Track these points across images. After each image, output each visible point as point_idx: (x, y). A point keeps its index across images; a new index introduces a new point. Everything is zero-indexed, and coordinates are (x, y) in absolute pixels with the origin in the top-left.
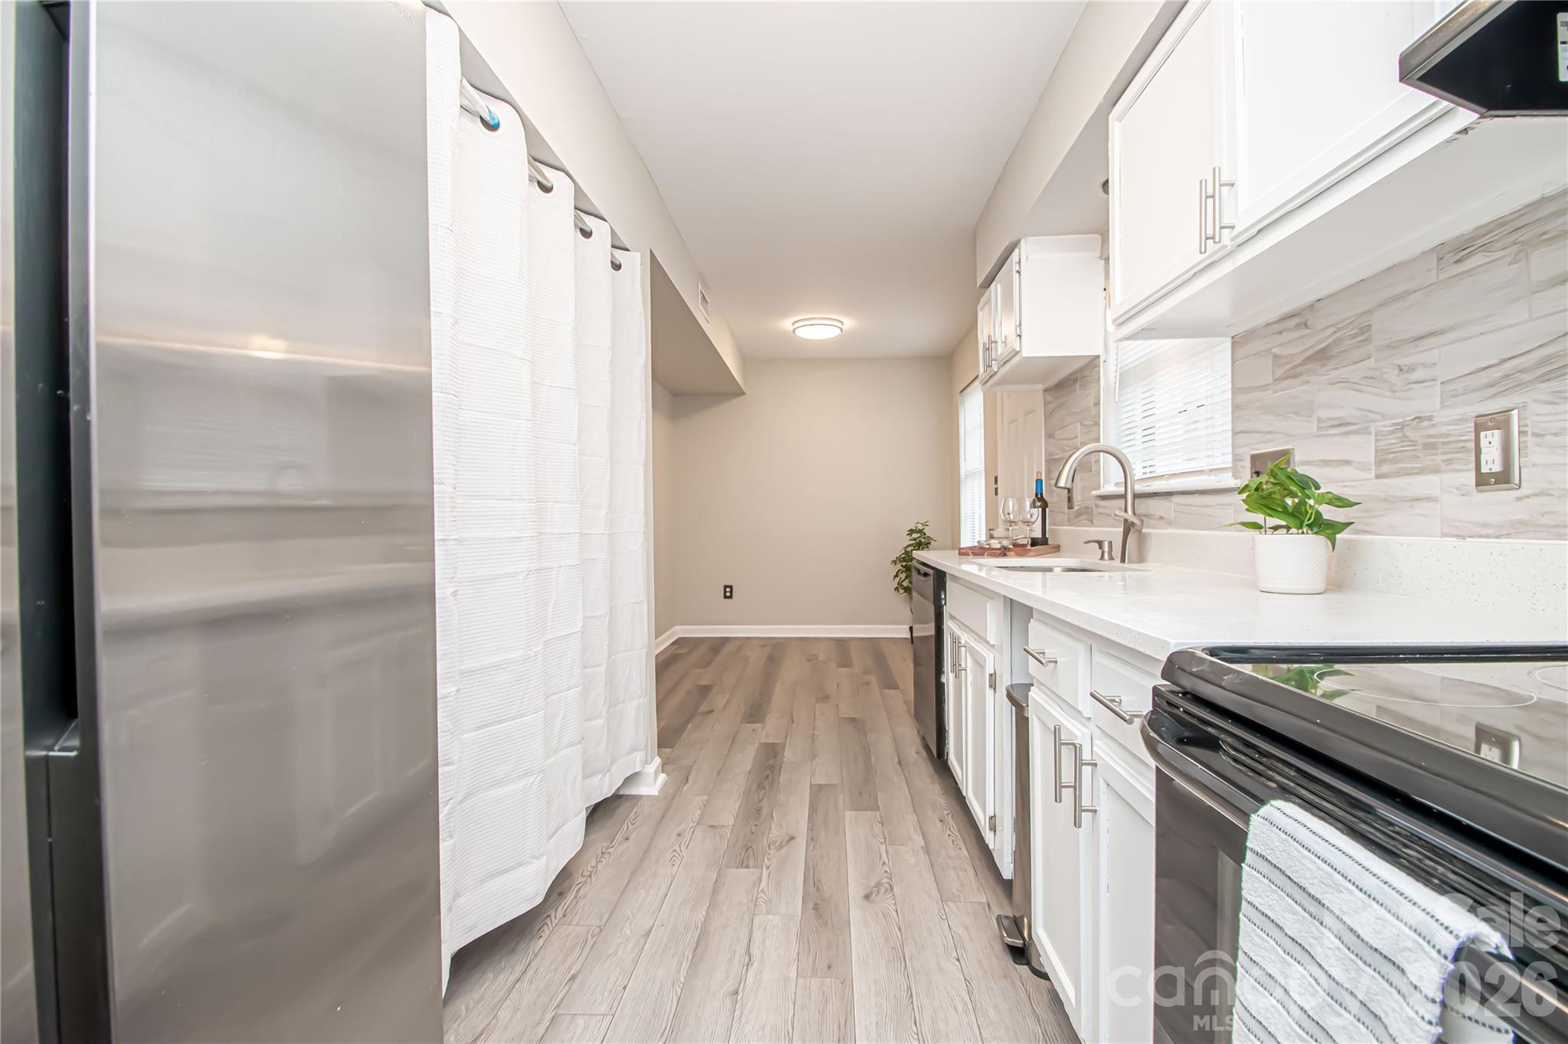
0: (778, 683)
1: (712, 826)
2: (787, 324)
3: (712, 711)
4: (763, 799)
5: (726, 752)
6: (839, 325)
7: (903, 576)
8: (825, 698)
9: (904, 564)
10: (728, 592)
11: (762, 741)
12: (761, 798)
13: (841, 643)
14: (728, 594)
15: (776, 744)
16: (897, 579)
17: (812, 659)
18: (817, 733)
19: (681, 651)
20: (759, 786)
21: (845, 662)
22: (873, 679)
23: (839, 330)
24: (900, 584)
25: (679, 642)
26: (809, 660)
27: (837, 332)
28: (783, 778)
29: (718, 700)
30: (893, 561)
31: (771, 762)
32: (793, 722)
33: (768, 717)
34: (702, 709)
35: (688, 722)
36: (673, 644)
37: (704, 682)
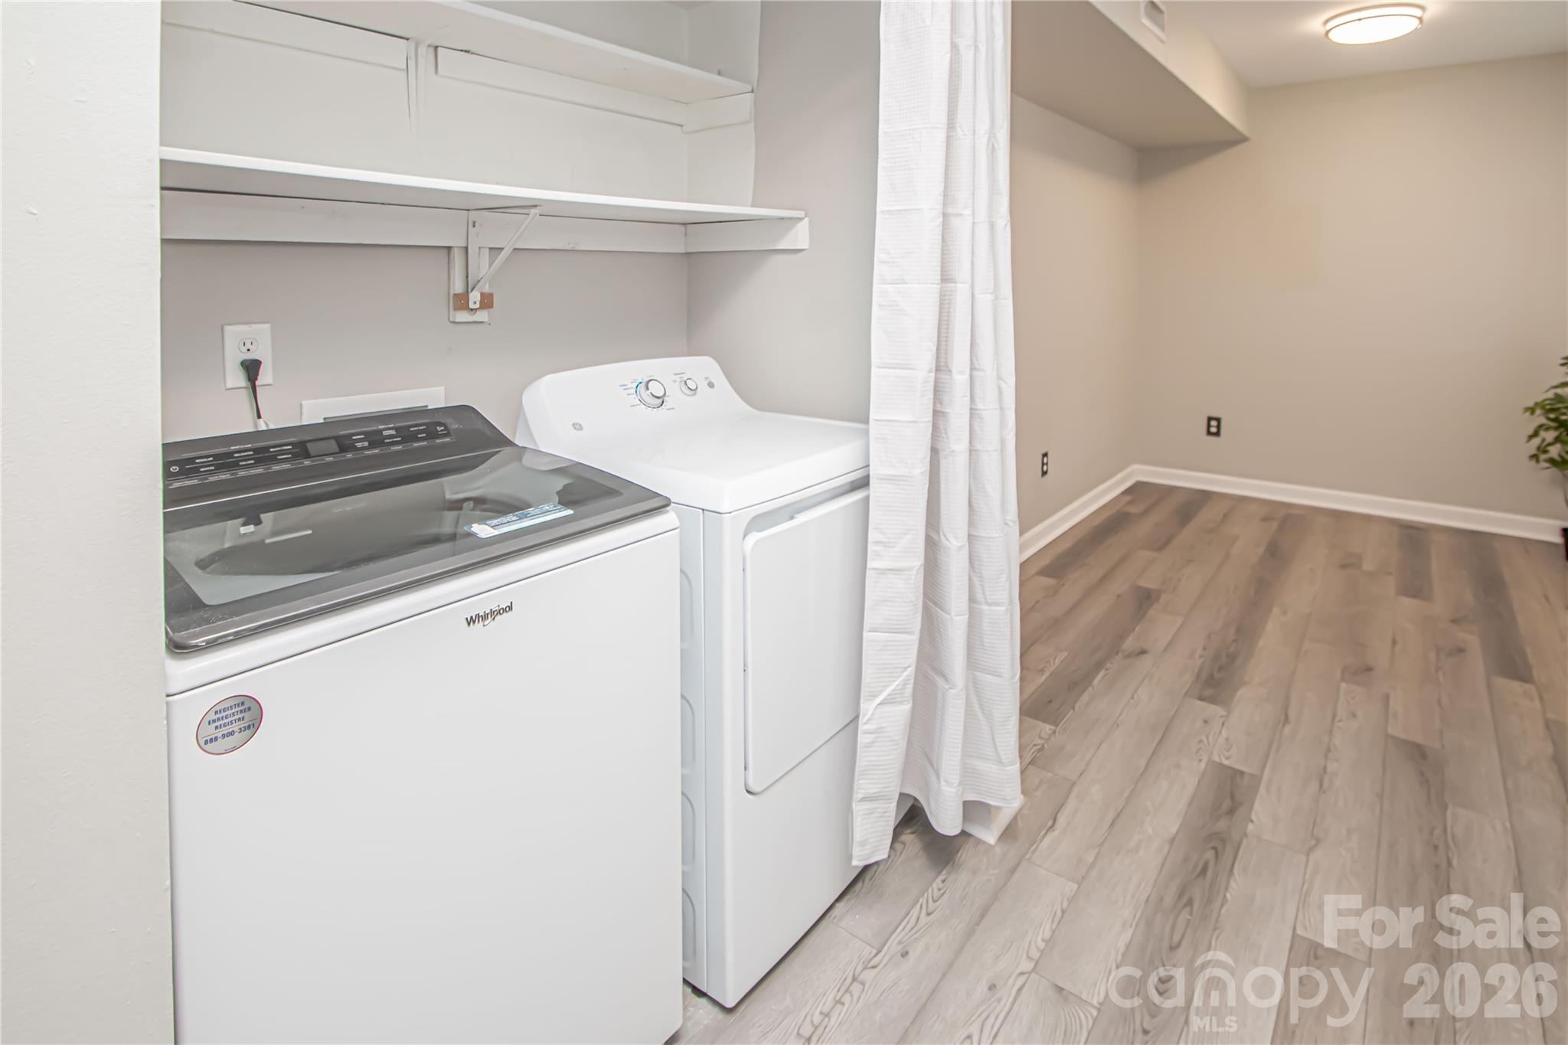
0: (1276, 610)
1: (1060, 989)
2: (1314, 25)
3: (1143, 652)
4: (1179, 945)
5: (1142, 763)
6: (1418, 12)
7: (1550, 436)
8: (1361, 672)
9: (1552, 416)
10: (1214, 427)
11: (1216, 758)
12: (1176, 938)
13: (1413, 536)
14: (1214, 430)
15: (1242, 773)
16: (1536, 441)
17: (1350, 563)
18: (1332, 767)
19: (1134, 510)
20: (1180, 896)
21: (1415, 586)
22: (1472, 641)
23: (1417, 21)
24: (1542, 449)
25: (1137, 490)
26: (1343, 566)
27: (1412, 25)
28: (1238, 886)
29: (1162, 626)
30: (1527, 409)
31: (1222, 825)
32: (1287, 720)
33: (1240, 693)
34: (1129, 644)
35: (1099, 666)
36: (1128, 492)
37: (1148, 582)
